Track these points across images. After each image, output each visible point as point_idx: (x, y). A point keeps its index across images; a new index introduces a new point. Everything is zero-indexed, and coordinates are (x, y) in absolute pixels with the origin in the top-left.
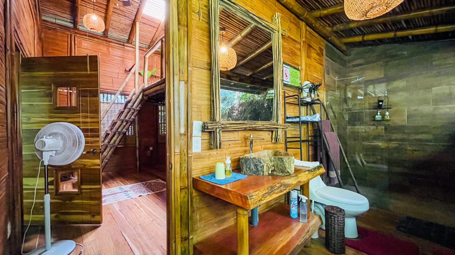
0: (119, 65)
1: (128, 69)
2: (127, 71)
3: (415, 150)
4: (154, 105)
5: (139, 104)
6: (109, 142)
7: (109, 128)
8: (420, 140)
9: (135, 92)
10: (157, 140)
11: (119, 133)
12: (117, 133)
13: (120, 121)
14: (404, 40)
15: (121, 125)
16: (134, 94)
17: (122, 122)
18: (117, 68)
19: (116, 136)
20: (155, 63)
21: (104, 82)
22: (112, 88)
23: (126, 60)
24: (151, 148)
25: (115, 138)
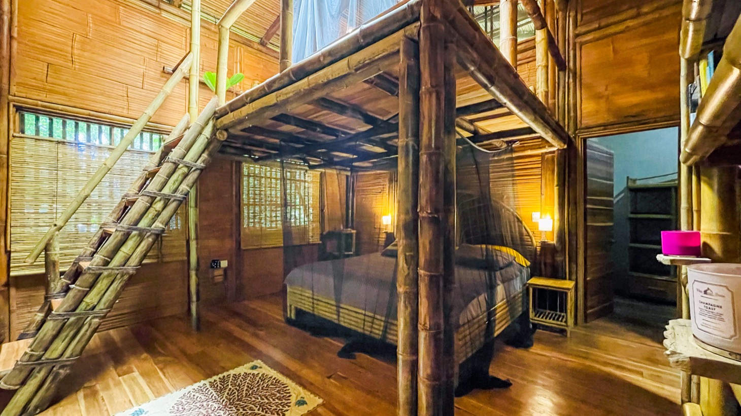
0: (146, 55)
1: (170, 69)
2: (168, 73)
4: (232, 162)
5: (203, 152)
6: (106, 263)
7: (111, 216)
9: (188, 123)
10: (239, 243)
11: (142, 235)
12: (134, 233)
13: (146, 199)
15: (147, 209)
16: (187, 128)
17: (153, 199)
18: (142, 62)
19: (130, 244)
20: (236, 63)
21: (102, 94)
22: (125, 112)
23: (163, 45)
24: (224, 264)
25: (126, 249)
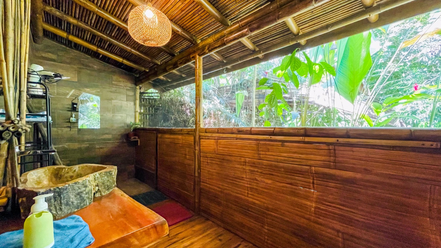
3: (101, 148)
8: (104, 139)
14: (95, 55)
